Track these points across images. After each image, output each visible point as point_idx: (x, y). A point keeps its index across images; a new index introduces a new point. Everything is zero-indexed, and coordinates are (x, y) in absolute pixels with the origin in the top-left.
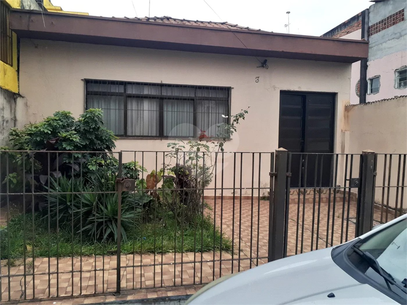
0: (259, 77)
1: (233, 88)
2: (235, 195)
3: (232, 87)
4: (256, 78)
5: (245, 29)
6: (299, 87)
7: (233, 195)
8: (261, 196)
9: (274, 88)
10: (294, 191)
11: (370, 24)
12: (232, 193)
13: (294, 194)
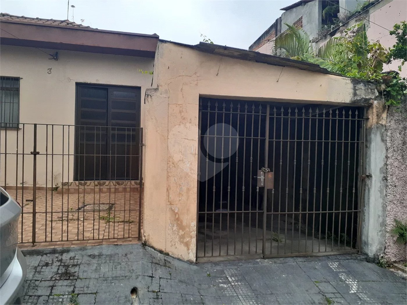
0: (51, 69)
1: (22, 78)
2: (24, 186)
3: (20, 77)
4: (48, 70)
5: (77, 26)
6: (97, 80)
7: (22, 186)
8: (54, 186)
9: (69, 80)
10: (91, 183)
11: (282, 32)
12: (21, 184)
13: (91, 185)
